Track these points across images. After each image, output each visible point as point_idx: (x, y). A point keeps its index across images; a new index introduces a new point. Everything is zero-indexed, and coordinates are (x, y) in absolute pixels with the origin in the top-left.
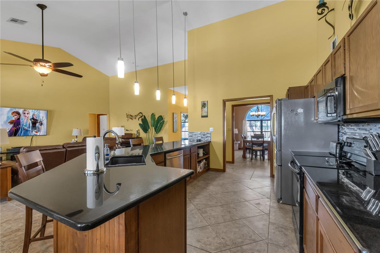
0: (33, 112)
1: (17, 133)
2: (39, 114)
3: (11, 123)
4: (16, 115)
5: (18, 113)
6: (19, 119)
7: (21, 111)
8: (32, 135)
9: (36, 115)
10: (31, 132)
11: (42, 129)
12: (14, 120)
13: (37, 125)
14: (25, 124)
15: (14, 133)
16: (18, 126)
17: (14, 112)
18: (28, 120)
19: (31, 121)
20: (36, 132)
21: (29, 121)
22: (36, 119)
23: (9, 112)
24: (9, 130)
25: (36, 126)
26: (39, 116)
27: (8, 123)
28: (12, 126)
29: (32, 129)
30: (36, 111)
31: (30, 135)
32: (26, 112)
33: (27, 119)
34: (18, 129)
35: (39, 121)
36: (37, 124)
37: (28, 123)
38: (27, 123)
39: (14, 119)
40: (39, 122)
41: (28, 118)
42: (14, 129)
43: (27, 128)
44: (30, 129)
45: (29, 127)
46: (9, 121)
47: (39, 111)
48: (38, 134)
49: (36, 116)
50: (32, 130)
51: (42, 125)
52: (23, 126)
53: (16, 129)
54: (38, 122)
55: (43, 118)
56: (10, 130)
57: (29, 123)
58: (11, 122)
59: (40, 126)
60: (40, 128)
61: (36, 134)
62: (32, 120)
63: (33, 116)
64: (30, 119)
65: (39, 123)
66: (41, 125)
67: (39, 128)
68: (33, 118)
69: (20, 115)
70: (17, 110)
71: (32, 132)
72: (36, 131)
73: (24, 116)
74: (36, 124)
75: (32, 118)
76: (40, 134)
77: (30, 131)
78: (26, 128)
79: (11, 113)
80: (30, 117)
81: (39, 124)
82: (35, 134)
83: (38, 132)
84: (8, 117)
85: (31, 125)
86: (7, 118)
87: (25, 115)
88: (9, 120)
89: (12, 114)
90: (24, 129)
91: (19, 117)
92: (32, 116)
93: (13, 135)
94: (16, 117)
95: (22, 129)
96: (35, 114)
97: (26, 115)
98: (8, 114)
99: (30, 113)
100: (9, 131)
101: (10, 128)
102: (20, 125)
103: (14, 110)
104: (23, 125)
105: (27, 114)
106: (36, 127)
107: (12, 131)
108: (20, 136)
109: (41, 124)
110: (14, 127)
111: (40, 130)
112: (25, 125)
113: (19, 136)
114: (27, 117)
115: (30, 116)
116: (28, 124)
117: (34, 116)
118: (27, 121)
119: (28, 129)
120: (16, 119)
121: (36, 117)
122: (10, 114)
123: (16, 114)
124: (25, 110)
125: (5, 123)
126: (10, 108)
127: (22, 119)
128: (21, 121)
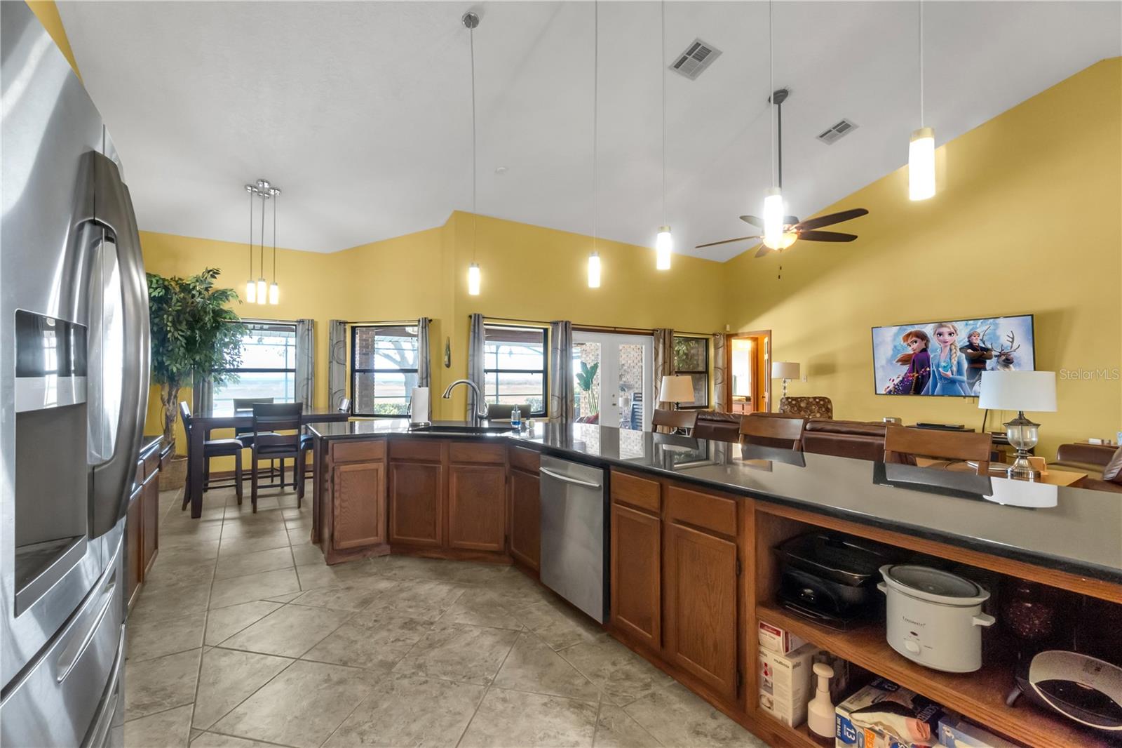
0: (971, 327)
1: (921, 386)
2: (995, 330)
3: (904, 361)
4: (916, 342)
5: (922, 337)
6: (924, 350)
7: (929, 330)
8: (973, 395)
9: (982, 334)
10: (966, 385)
12: (910, 355)
13: (991, 364)
14: (943, 364)
15: (913, 385)
16: (923, 370)
17: (909, 335)
18: (954, 351)
19: (964, 355)
21: (959, 353)
22: (982, 347)
23: (896, 335)
24: (901, 378)
25: (984, 368)
26: (995, 337)
27: (898, 361)
28: (906, 368)
30: (982, 323)
31: (963, 394)
32: (945, 330)
33: (951, 350)
34: (923, 376)
36: (988, 361)
37: (953, 360)
38: (950, 359)
39: (912, 352)
40: (998, 356)
41: (953, 347)
42: (913, 376)
43: (952, 374)
44: (965, 378)
45: (960, 372)
46: (899, 356)
47: (993, 320)
49: (981, 338)
50: (971, 381)
51: (1011, 363)
52: (938, 370)
53: (918, 377)
54: (991, 355)
55: (1012, 342)
56: (903, 378)
57: (956, 359)
58: (903, 359)
59: (1001, 369)
62: (970, 351)
63: (969, 337)
64: (960, 349)
65: (995, 359)
66: (1007, 366)
68: (971, 346)
69: (928, 341)
70: (917, 328)
71: (972, 385)
73: (940, 341)
74: (986, 362)
75: (968, 343)
77: (963, 382)
78: (949, 373)
79: (901, 339)
80: (961, 341)
81: (998, 362)
84: (895, 347)
85: (965, 365)
86: (893, 350)
87: (941, 338)
88: (898, 354)
89: (904, 339)
90: (943, 378)
91: (924, 345)
92: (967, 340)
93: (912, 391)
94: (915, 345)
95: (937, 377)
96: (979, 331)
97: (947, 337)
98: (894, 340)
99: (958, 332)
100: (902, 382)
101: (903, 375)
102: (929, 367)
103: (910, 329)
104: (938, 366)
105: (950, 334)
107: (908, 381)
108: (933, 395)
109: (1008, 362)
110: (911, 370)
112: (944, 367)
113: (927, 394)
114: (948, 344)
115: (961, 339)
116: (955, 363)
117: (974, 338)
118: (951, 356)
119: (959, 377)
120: (917, 351)
121: (981, 340)
122: (901, 338)
123: (914, 339)
124: (941, 326)
125: (889, 361)
126: (898, 327)
127: (935, 351)
128: (931, 356)
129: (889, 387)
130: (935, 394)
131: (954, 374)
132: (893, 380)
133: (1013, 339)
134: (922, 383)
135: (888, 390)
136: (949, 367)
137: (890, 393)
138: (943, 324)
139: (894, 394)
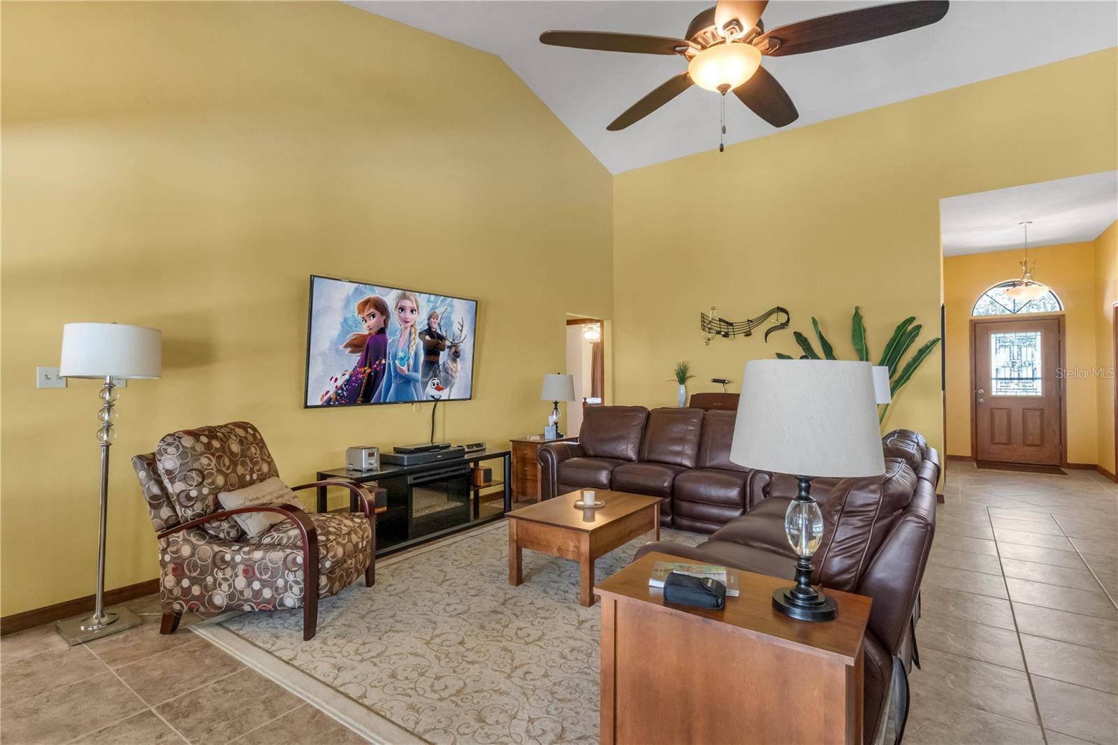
0: (431, 305)
1: (372, 390)
2: (450, 313)
3: (355, 345)
4: (374, 316)
5: (380, 307)
6: (382, 331)
7: (390, 299)
8: (424, 399)
9: (440, 317)
10: (419, 385)
11: (458, 374)
12: (364, 336)
13: (443, 357)
14: (401, 354)
15: (363, 388)
16: (377, 363)
17: (366, 303)
18: (413, 336)
19: (421, 343)
20: (436, 389)
21: (418, 339)
22: (438, 334)
23: (348, 301)
24: (347, 377)
25: (438, 362)
26: (449, 323)
27: (346, 347)
28: (357, 357)
29: (425, 375)
31: (416, 399)
32: (409, 304)
33: (410, 334)
34: (376, 372)
35: (448, 343)
36: (441, 353)
37: (411, 350)
38: (409, 349)
39: (367, 333)
40: (450, 347)
41: (413, 330)
42: (365, 371)
43: (408, 370)
44: (419, 376)
45: (416, 370)
46: (349, 337)
47: (450, 299)
48: (444, 394)
49: (438, 321)
50: (425, 380)
51: (458, 357)
52: (394, 363)
53: (370, 373)
54: (444, 346)
55: (461, 331)
56: (351, 376)
57: (414, 348)
58: (355, 342)
59: (450, 364)
60: (450, 372)
61: (436, 394)
62: (428, 338)
63: (429, 319)
64: (420, 334)
65: (447, 350)
66: (454, 360)
67: (446, 371)
68: (429, 331)
69: (388, 317)
70: (377, 293)
71: (425, 385)
72: (436, 381)
73: (400, 318)
74: (439, 354)
75: (427, 327)
76: (449, 397)
77: (417, 381)
78: (405, 368)
79: (356, 307)
81: (449, 354)
82: (433, 397)
83: (442, 389)
84: (346, 320)
85: (422, 358)
86: (342, 326)
87: (403, 314)
89: (359, 308)
90: (399, 375)
91: (383, 321)
92: (426, 322)
93: (359, 399)
94: (372, 322)
95: (393, 374)
96: (439, 311)
97: (408, 315)
98: (347, 306)
99: (420, 308)
100: (348, 382)
101: (350, 370)
102: (385, 358)
103: (369, 294)
104: (395, 358)
105: (412, 311)
106: (439, 367)
107: (356, 382)
108: (385, 403)
109: (456, 355)
110: (362, 363)
111: (450, 378)
112: (402, 359)
113: (378, 403)
114: (409, 325)
115: (420, 321)
116: (413, 353)
117: (432, 320)
118: (410, 343)
119: (413, 374)
120: (374, 331)
121: (439, 324)
122: (354, 306)
123: (372, 310)
124: (404, 297)
125: (334, 345)
126: (354, 286)
127: (394, 333)
128: (389, 341)
129: (328, 392)
130: (387, 401)
131: (411, 368)
132: (336, 380)
133: (462, 326)
134: (375, 381)
135: (326, 397)
136: (406, 359)
137: (328, 404)
138: (407, 293)
139: (334, 406)
